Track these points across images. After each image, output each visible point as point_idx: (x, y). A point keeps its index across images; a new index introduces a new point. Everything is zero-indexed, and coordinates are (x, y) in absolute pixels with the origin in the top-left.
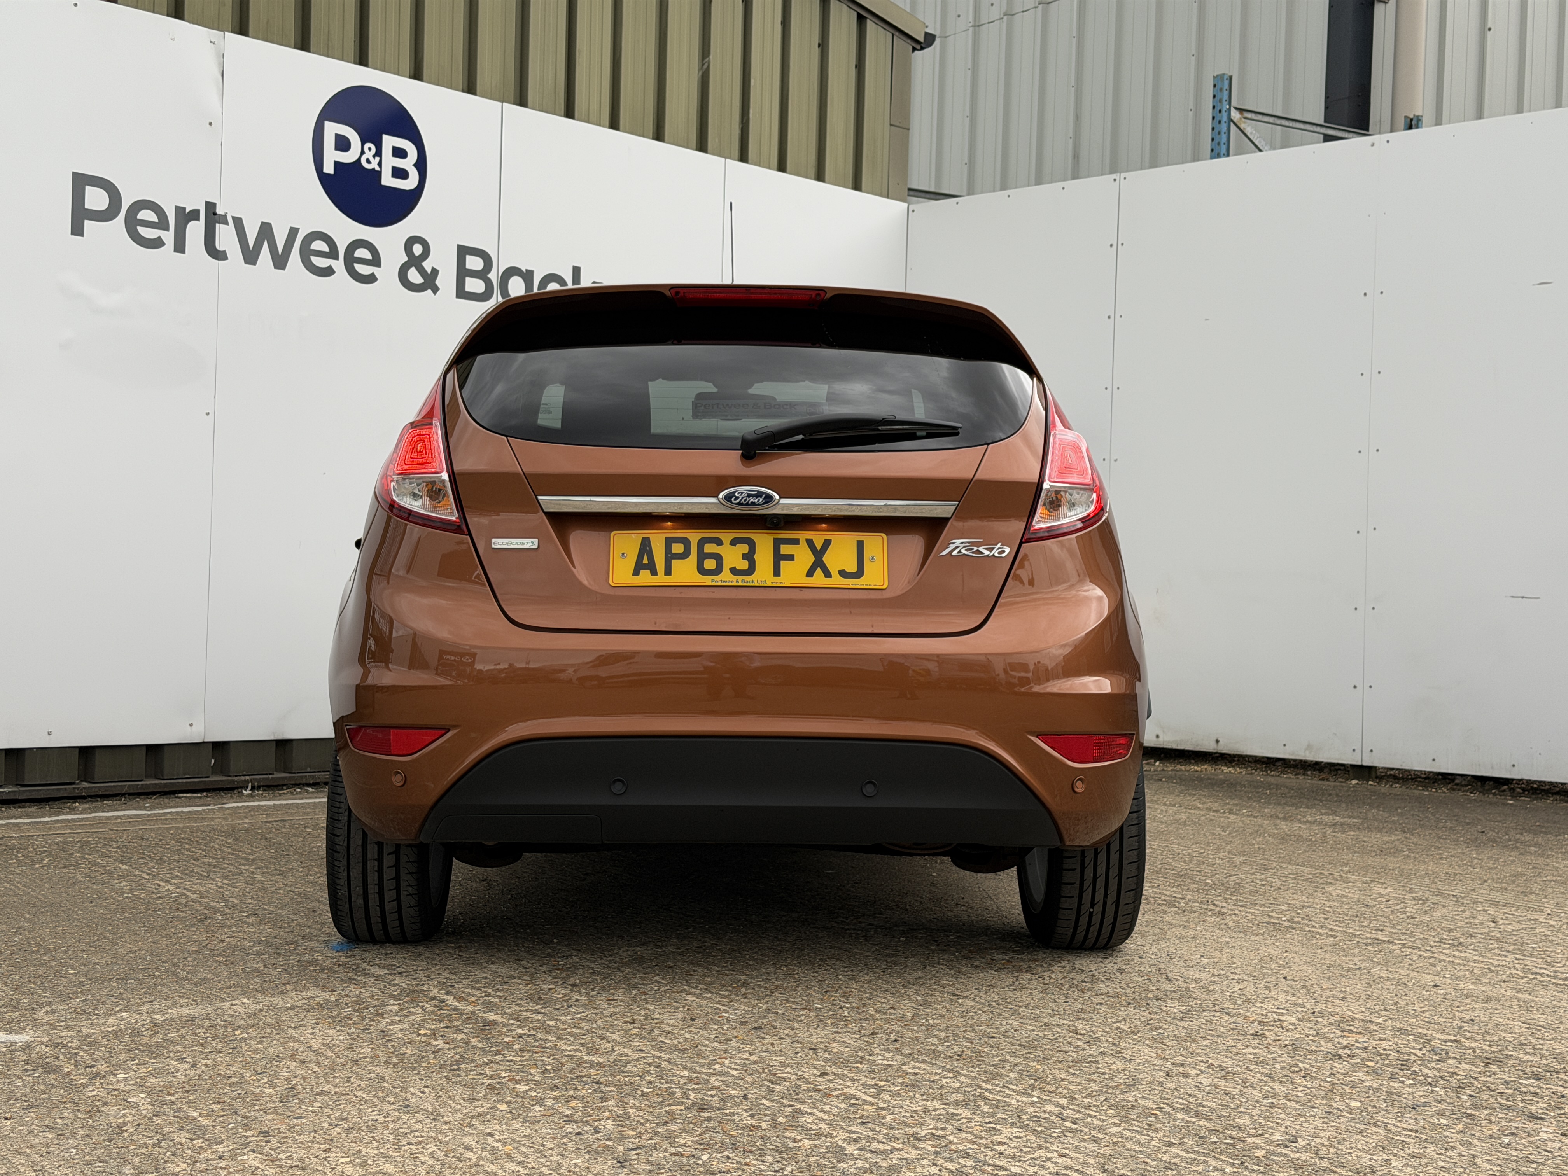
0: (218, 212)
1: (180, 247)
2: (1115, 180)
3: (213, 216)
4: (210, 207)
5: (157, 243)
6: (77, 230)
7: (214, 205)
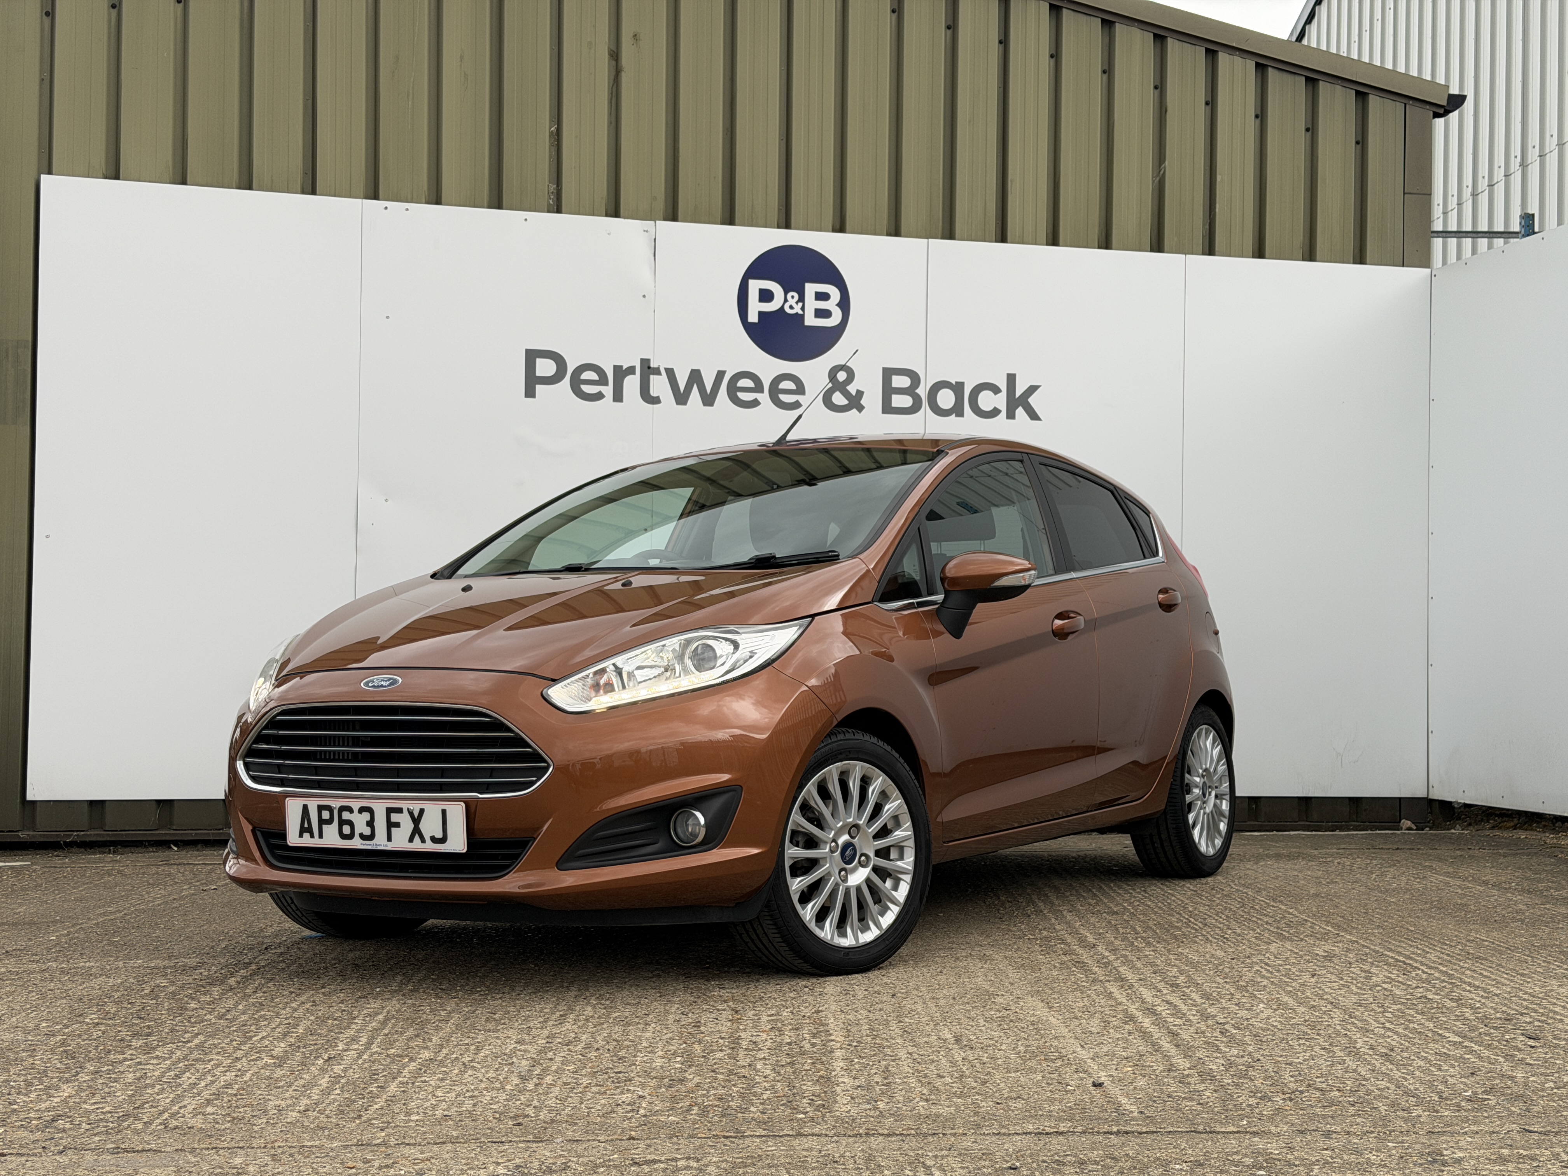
0: (652, 365)
1: (618, 396)
3: (648, 369)
4: (645, 363)
5: (599, 396)
6: (530, 393)
7: (648, 360)
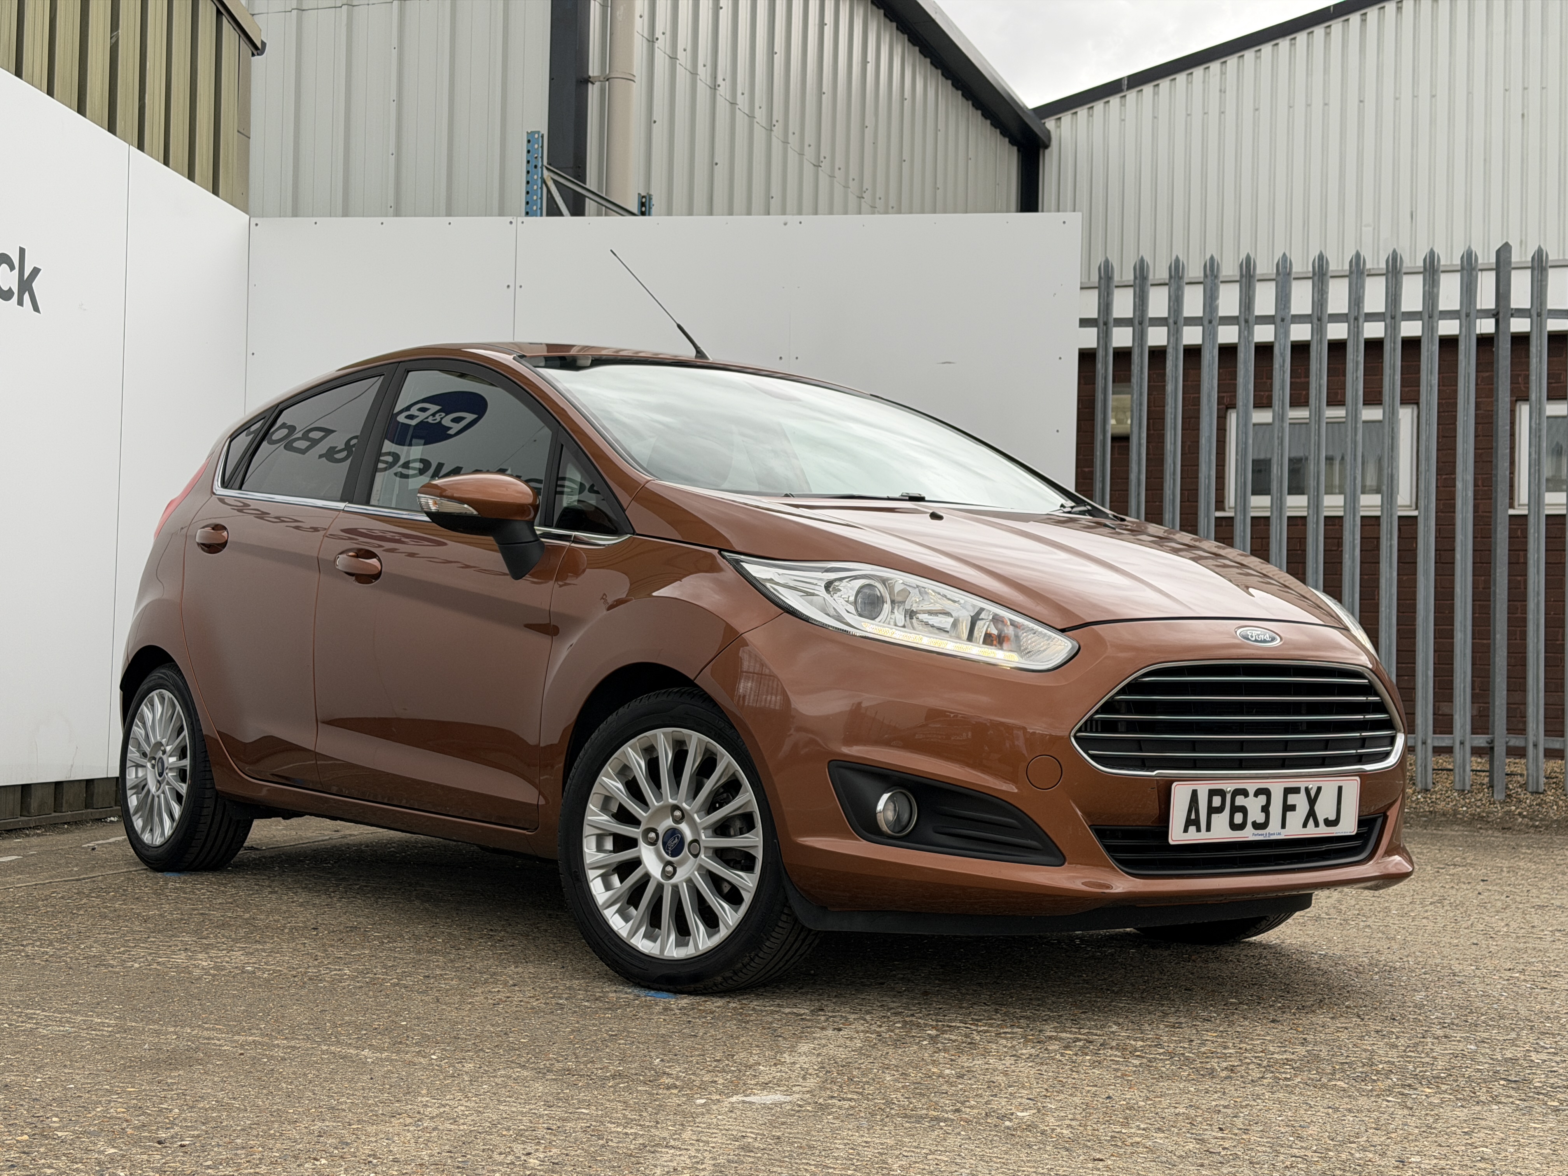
2: (511, 223)
